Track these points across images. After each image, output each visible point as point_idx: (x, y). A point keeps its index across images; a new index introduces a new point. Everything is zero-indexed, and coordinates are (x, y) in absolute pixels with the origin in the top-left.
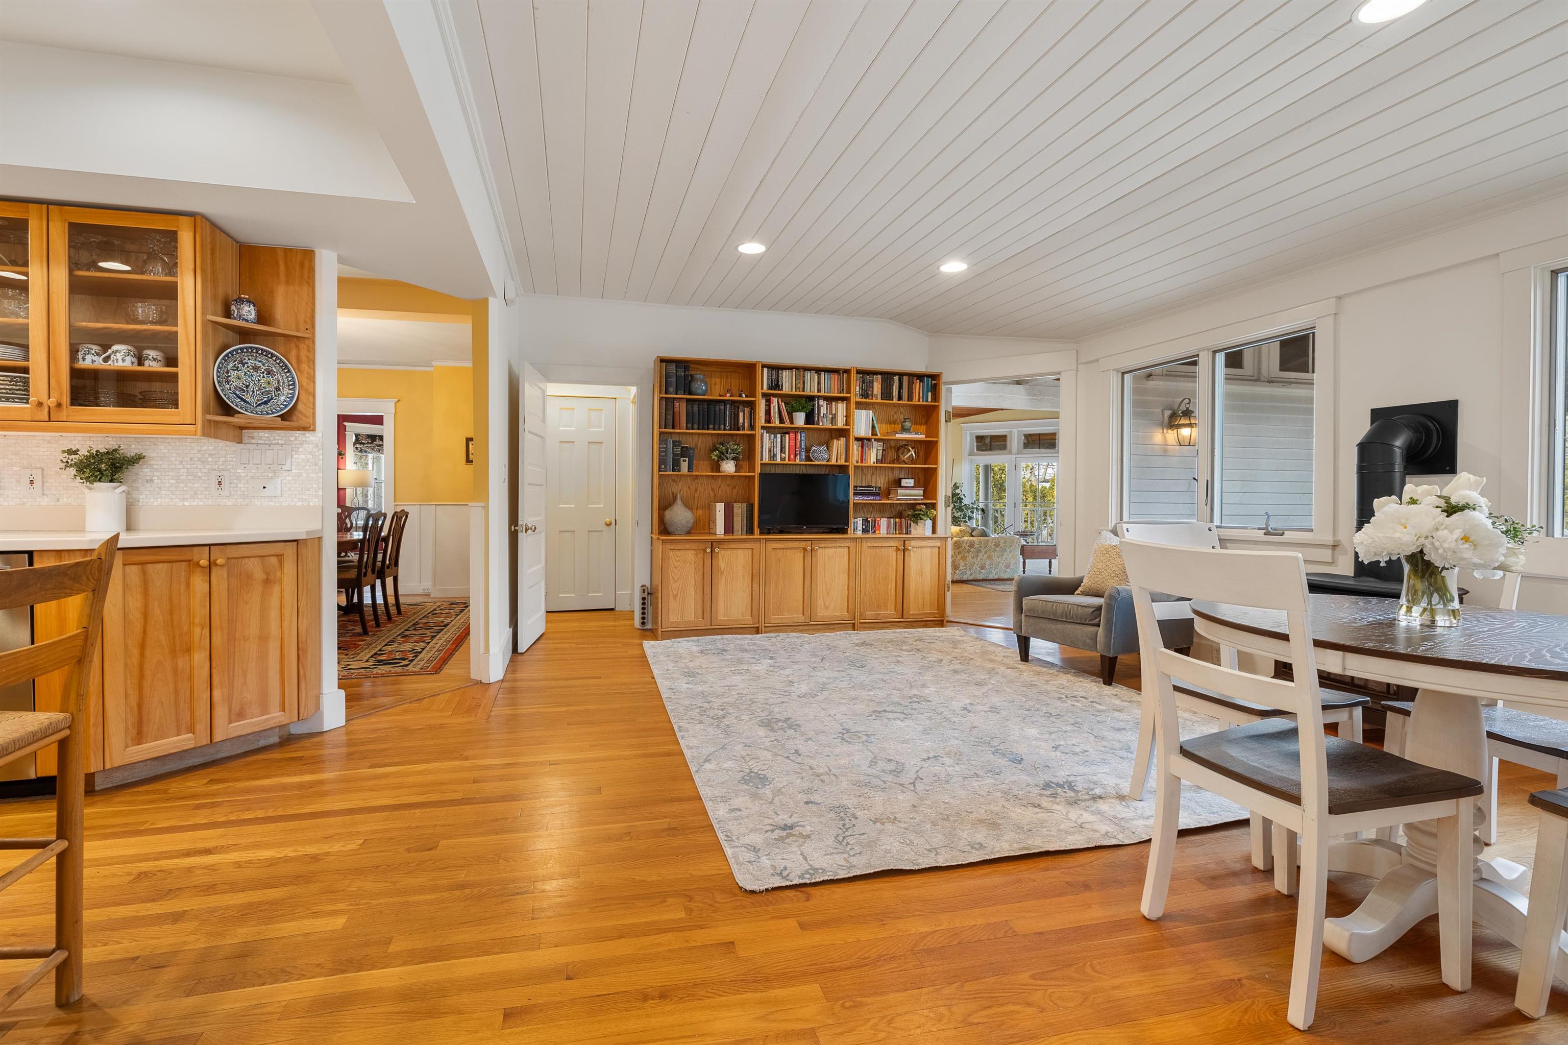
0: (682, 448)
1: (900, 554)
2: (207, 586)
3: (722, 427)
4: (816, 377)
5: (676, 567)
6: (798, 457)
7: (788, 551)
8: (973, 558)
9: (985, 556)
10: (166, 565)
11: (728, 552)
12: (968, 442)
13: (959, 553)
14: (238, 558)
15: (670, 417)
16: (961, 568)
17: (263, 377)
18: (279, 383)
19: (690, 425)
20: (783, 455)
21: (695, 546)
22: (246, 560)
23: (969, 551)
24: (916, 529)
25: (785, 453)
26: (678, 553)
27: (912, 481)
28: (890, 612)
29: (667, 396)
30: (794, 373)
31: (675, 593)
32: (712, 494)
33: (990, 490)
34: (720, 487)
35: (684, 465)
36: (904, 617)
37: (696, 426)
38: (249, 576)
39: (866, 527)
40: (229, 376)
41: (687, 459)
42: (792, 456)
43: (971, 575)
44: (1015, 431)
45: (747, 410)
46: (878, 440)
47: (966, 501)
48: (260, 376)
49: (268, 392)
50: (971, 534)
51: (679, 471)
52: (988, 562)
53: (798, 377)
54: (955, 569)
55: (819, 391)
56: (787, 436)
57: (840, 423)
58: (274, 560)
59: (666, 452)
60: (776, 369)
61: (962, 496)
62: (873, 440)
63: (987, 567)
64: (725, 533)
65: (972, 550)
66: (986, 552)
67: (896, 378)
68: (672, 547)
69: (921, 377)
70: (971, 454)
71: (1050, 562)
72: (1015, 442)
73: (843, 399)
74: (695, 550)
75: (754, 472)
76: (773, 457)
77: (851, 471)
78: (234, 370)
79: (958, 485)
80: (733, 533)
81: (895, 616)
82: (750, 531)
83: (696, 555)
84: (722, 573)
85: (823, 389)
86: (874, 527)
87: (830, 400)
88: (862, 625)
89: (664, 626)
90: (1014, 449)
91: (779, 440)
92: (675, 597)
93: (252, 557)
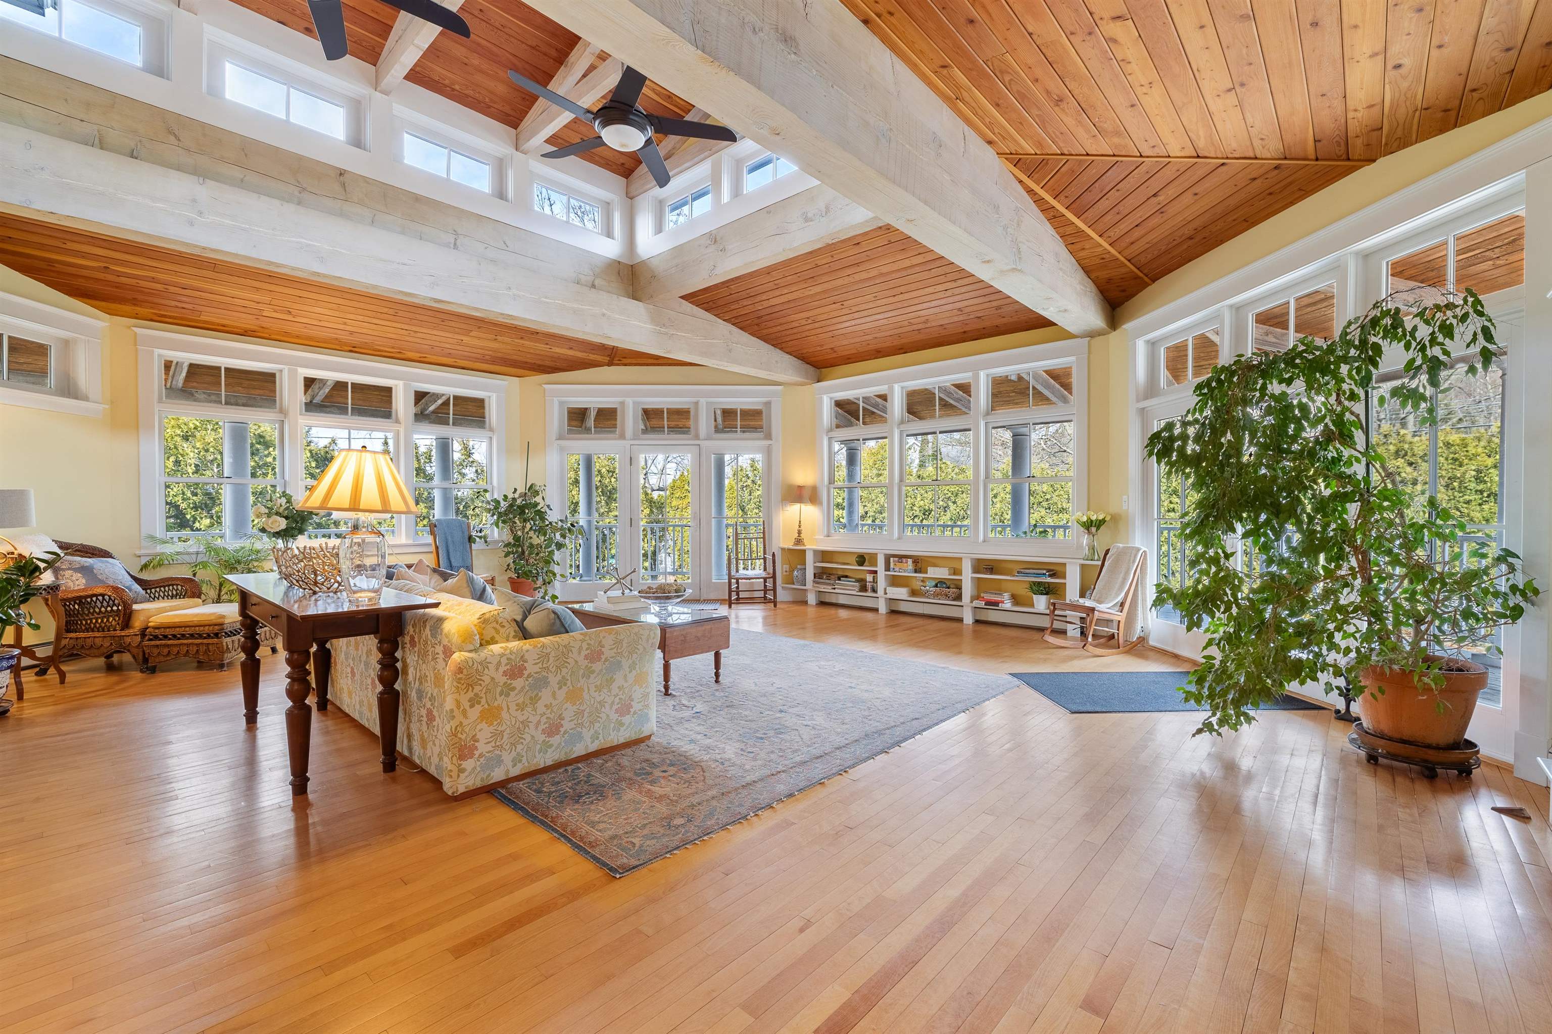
8: (521, 707)
9: (561, 694)
12: (556, 419)
13: (473, 702)
16: (482, 747)
23: (507, 690)
33: (596, 499)
43: (515, 762)
44: (629, 401)
47: (553, 517)
50: (520, 625)
52: (569, 710)
54: (462, 757)
61: (546, 509)
63: (567, 725)
65: (518, 683)
66: (562, 683)
70: (560, 437)
71: (717, 656)
72: (630, 420)
79: (537, 488)
90: (629, 432)
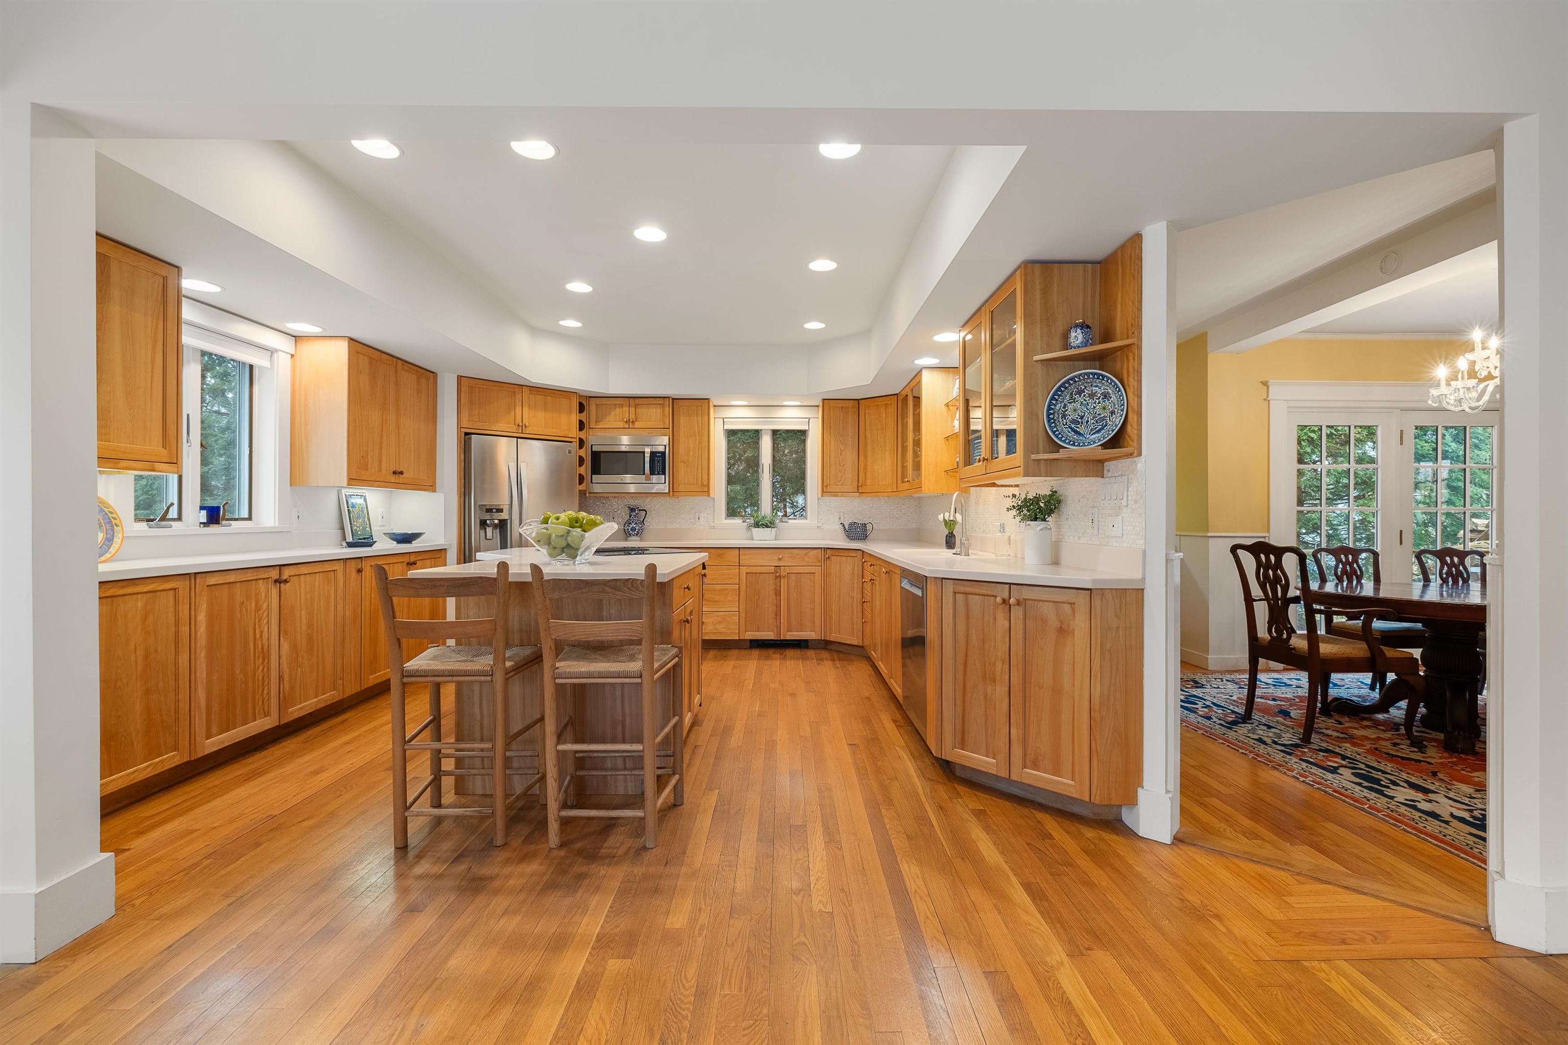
2: (1007, 623)
10: (980, 596)
14: (1034, 600)
17: (1099, 403)
18: (1114, 405)
22: (1041, 604)
38: (1044, 621)
40: (1066, 410)
48: (1095, 403)
49: (1103, 419)
58: (1067, 607)
78: (1071, 403)
93: (1047, 601)
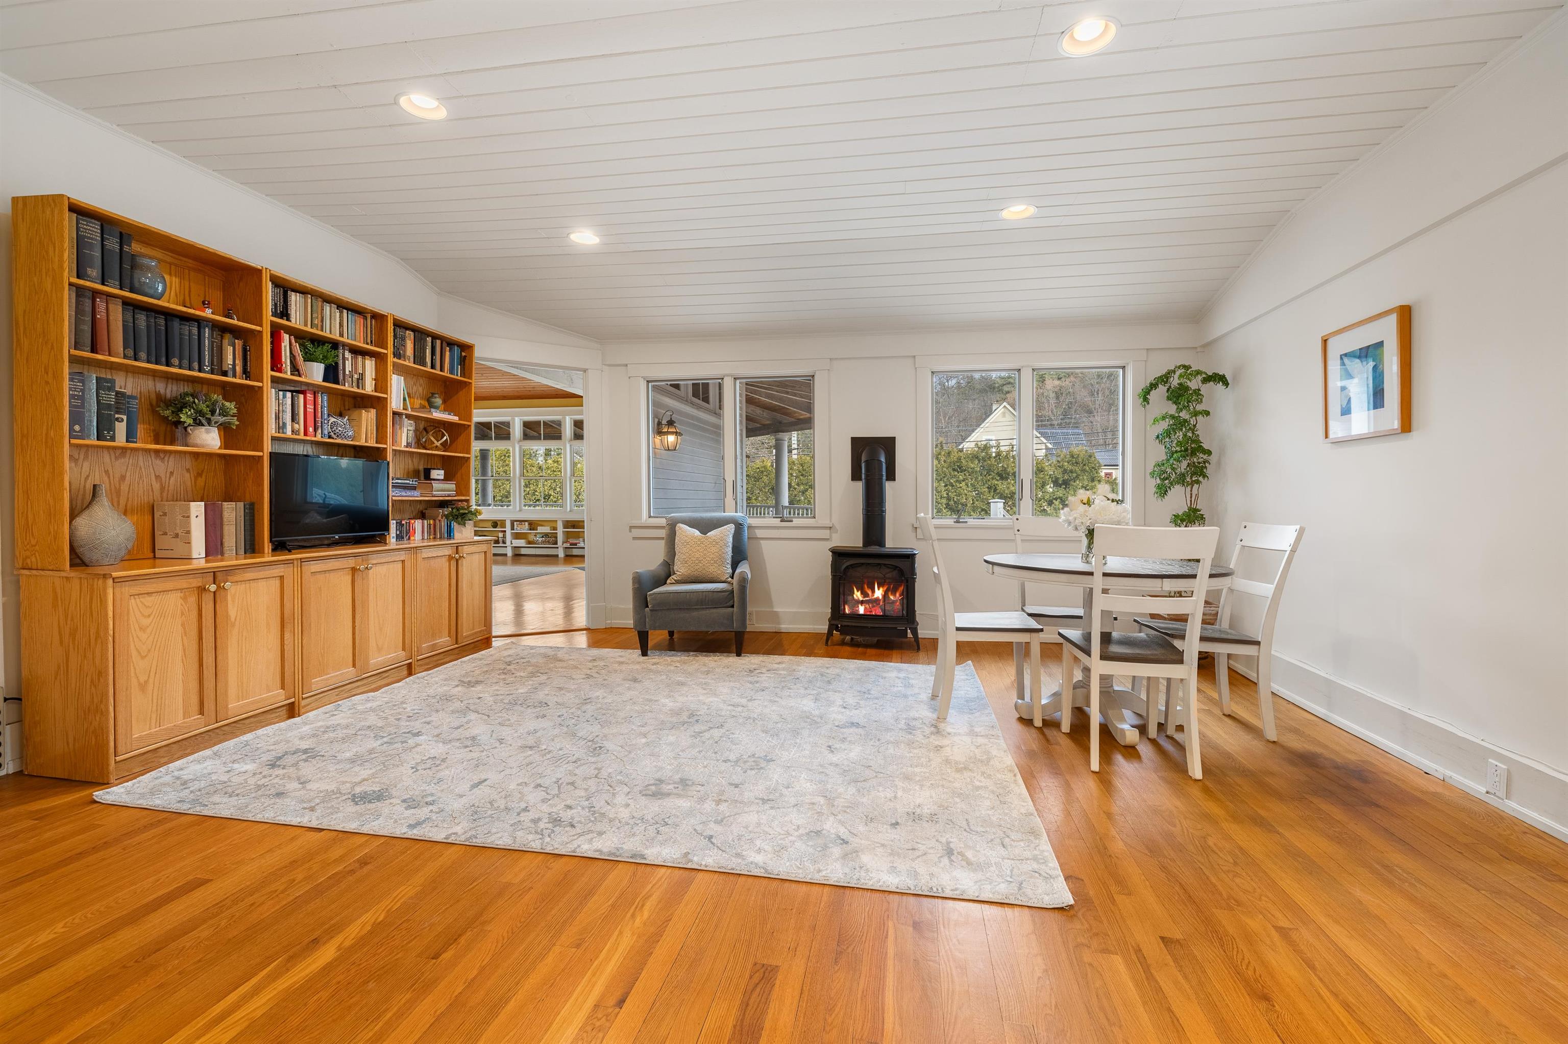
0: (117, 393)
1: (453, 563)
3: (196, 365)
4: (338, 314)
5: (143, 629)
6: (320, 431)
7: (332, 574)
11: (241, 587)
15: (87, 328)
19: (131, 353)
20: (296, 426)
21: (183, 583)
24: (461, 532)
25: (298, 423)
26: (148, 600)
27: (442, 472)
28: (444, 641)
29: (81, 282)
30: (309, 301)
31: (142, 679)
32: (156, 486)
34: (172, 473)
35: (121, 429)
36: (459, 642)
37: (143, 355)
39: (401, 532)
41: (125, 417)
42: (311, 429)
45: (239, 343)
46: (409, 417)
51: (113, 439)
53: (314, 308)
55: (341, 335)
56: (301, 397)
57: (369, 388)
59: (82, 398)
60: (284, 287)
62: (404, 417)
64: (207, 554)
67: (429, 339)
68: (136, 589)
69: (451, 343)
73: (371, 354)
74: (181, 590)
75: (262, 451)
76: (281, 427)
77: (390, 457)
80: (222, 554)
81: (450, 644)
82: (252, 547)
83: (185, 598)
84: (233, 625)
85: (345, 335)
86: (408, 532)
87: (356, 352)
88: (420, 663)
89: (121, 749)
91: (289, 401)
92: (143, 687)
